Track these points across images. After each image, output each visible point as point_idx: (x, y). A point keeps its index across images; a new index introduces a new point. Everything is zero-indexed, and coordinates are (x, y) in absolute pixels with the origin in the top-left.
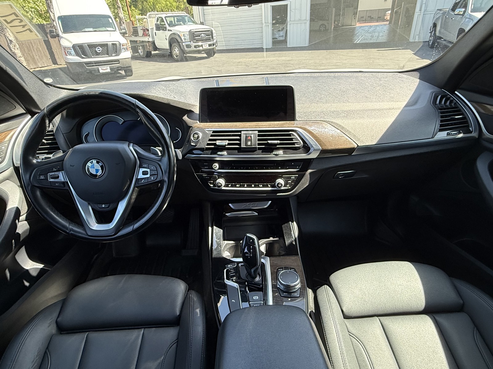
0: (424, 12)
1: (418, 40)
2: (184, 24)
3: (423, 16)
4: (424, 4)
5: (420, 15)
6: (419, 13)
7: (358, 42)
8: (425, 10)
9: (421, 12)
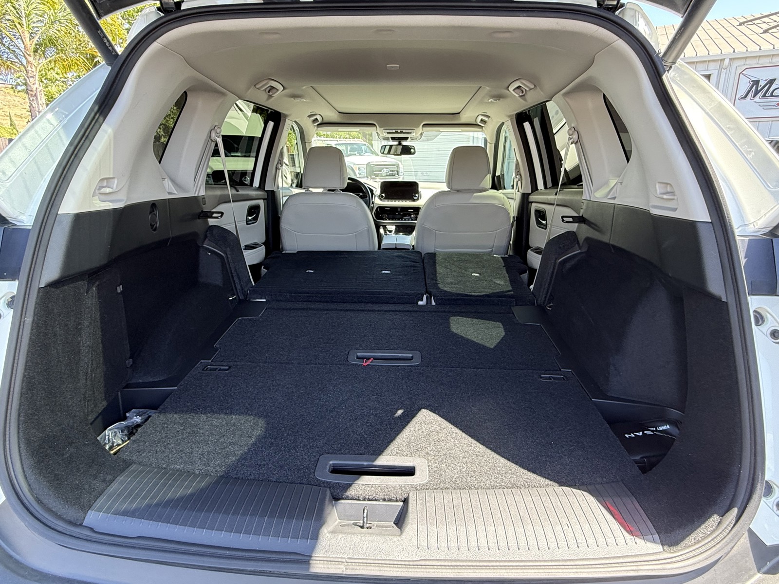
2: (360, 155)
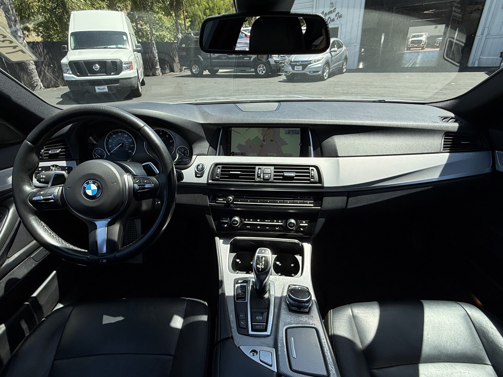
0: (486, 36)
1: (478, 65)
3: (485, 40)
4: (487, 28)
5: (482, 39)
6: (481, 38)
7: (409, 66)
8: (487, 34)
9: (482, 36)
